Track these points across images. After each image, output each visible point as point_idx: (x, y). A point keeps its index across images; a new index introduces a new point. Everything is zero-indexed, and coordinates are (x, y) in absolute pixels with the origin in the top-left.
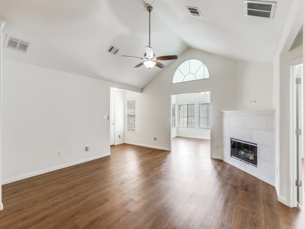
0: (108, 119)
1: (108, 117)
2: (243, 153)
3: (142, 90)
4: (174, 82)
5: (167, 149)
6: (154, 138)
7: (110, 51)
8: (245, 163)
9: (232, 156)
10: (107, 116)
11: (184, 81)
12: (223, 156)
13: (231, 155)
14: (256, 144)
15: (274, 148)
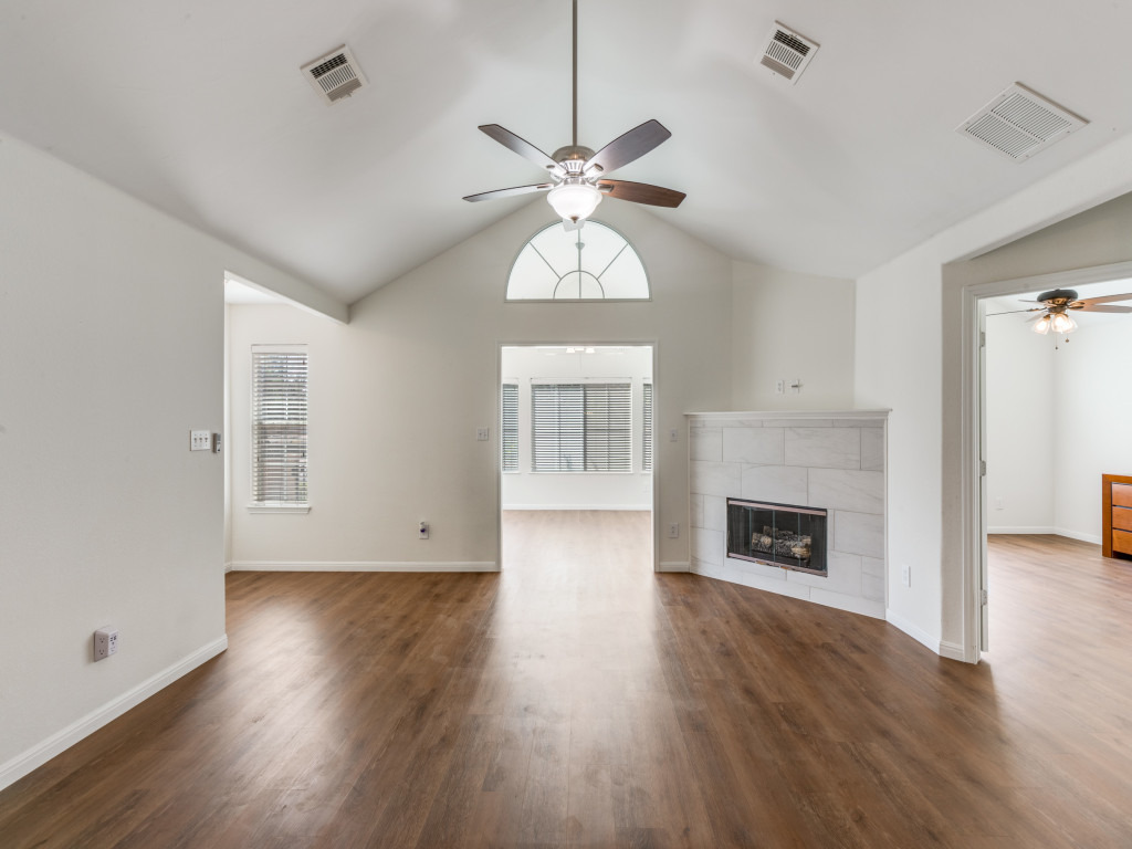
0: (214, 450)
1: (216, 439)
2: (766, 540)
3: (349, 308)
4: (511, 295)
5: (486, 565)
6: (421, 527)
7: (317, 72)
8: (784, 570)
9: (731, 554)
10: (207, 434)
11: (556, 297)
12: (695, 560)
13: (729, 551)
14: (825, 510)
15: (882, 515)
